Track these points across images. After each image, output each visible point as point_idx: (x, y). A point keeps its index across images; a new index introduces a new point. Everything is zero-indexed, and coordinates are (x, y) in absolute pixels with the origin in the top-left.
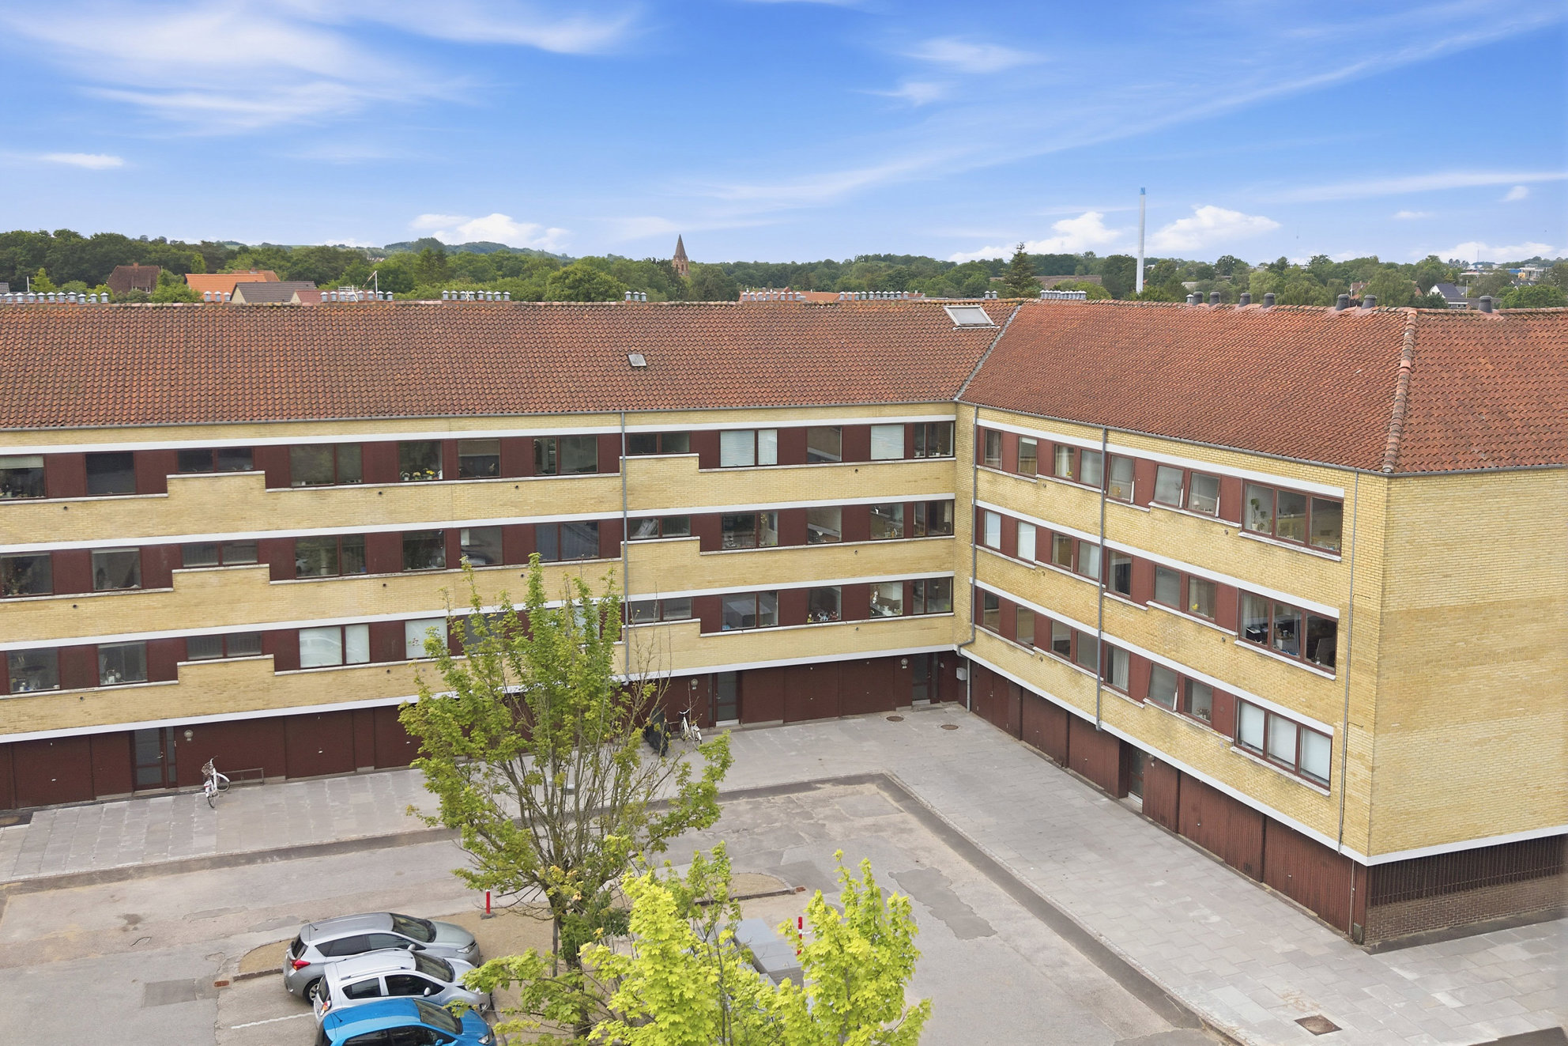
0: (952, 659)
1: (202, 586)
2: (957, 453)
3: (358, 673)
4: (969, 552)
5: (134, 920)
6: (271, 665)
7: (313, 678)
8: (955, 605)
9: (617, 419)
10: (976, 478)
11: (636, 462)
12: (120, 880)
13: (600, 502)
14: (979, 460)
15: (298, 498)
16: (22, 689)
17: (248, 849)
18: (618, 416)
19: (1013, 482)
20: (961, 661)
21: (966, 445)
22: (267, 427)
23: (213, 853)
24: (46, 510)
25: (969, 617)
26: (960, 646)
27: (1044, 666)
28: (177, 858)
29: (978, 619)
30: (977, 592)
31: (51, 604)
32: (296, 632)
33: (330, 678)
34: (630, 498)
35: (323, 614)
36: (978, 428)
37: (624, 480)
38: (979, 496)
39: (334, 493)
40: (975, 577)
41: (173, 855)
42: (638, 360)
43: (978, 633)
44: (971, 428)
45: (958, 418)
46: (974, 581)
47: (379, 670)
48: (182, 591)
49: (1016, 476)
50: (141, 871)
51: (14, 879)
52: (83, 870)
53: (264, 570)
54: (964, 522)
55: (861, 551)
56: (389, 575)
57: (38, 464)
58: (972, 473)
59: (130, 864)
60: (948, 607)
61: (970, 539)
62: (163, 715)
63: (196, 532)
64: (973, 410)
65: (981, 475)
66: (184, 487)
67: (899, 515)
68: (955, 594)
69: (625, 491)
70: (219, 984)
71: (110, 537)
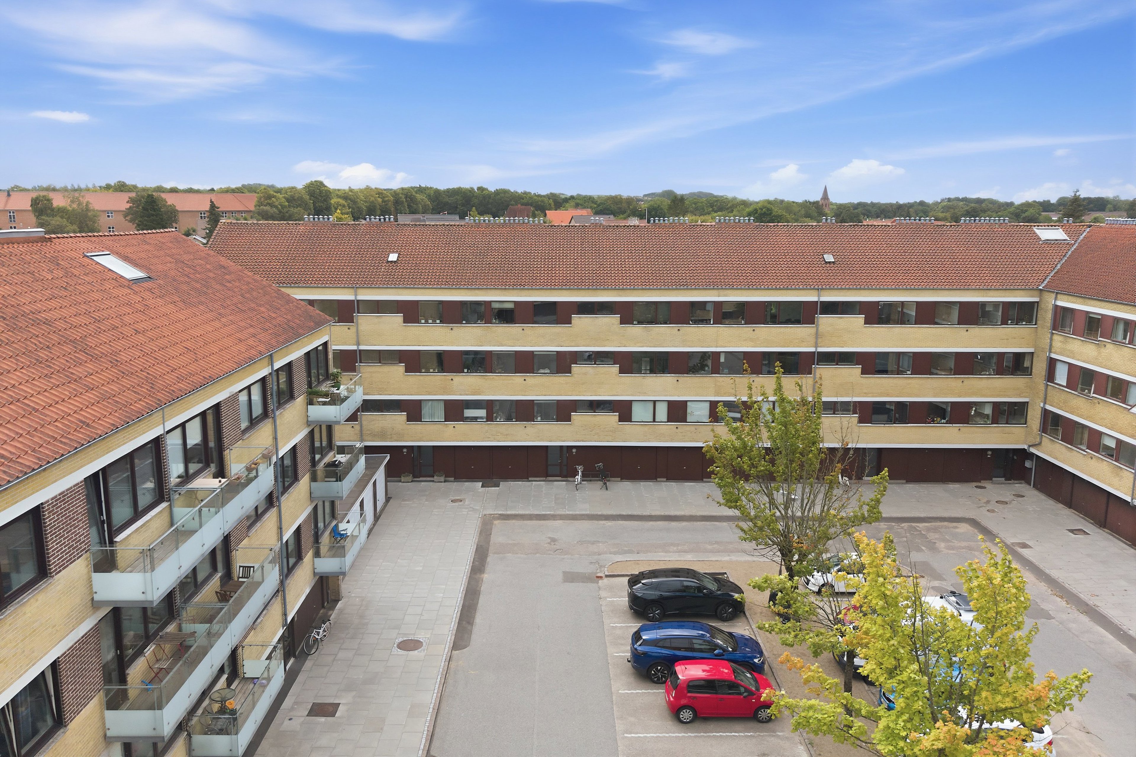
0: (1023, 454)
1: (585, 374)
2: (1038, 322)
3: (661, 427)
4: (1042, 387)
5: (553, 540)
6: (617, 418)
7: (638, 427)
8: (1028, 420)
9: (815, 292)
10: (1051, 339)
11: (826, 319)
12: (544, 520)
13: (802, 342)
14: (1055, 327)
15: (636, 330)
16: (498, 420)
17: (605, 512)
18: (817, 291)
19: (1080, 343)
20: (1031, 456)
21: (1046, 316)
22: (623, 291)
23: (588, 512)
24: (514, 330)
25: (1038, 428)
26: (1030, 446)
27: (1093, 463)
28: (571, 513)
29: (1044, 429)
30: (1046, 413)
31: (514, 378)
32: (630, 402)
33: (646, 428)
34: (820, 340)
35: (645, 394)
36: (1056, 307)
37: (817, 330)
38: (1053, 350)
39: (654, 329)
40: (1045, 403)
41: (568, 511)
42: (829, 258)
43: (1044, 439)
44: (1050, 307)
45: (1041, 299)
46: (1044, 406)
47: (672, 427)
48: (576, 376)
49: (1082, 339)
50: (554, 517)
51: (495, 512)
52: (527, 512)
53: (616, 368)
54: (1040, 367)
55: (966, 382)
56: (680, 375)
57: (511, 306)
58: (1049, 336)
59: (549, 513)
60: (1023, 421)
61: (1043, 378)
62: (563, 439)
63: (584, 346)
64: (1053, 295)
65: (1055, 337)
66: (580, 321)
67: (994, 360)
68: (1029, 413)
69: (817, 335)
70: (598, 577)
71: (543, 346)
